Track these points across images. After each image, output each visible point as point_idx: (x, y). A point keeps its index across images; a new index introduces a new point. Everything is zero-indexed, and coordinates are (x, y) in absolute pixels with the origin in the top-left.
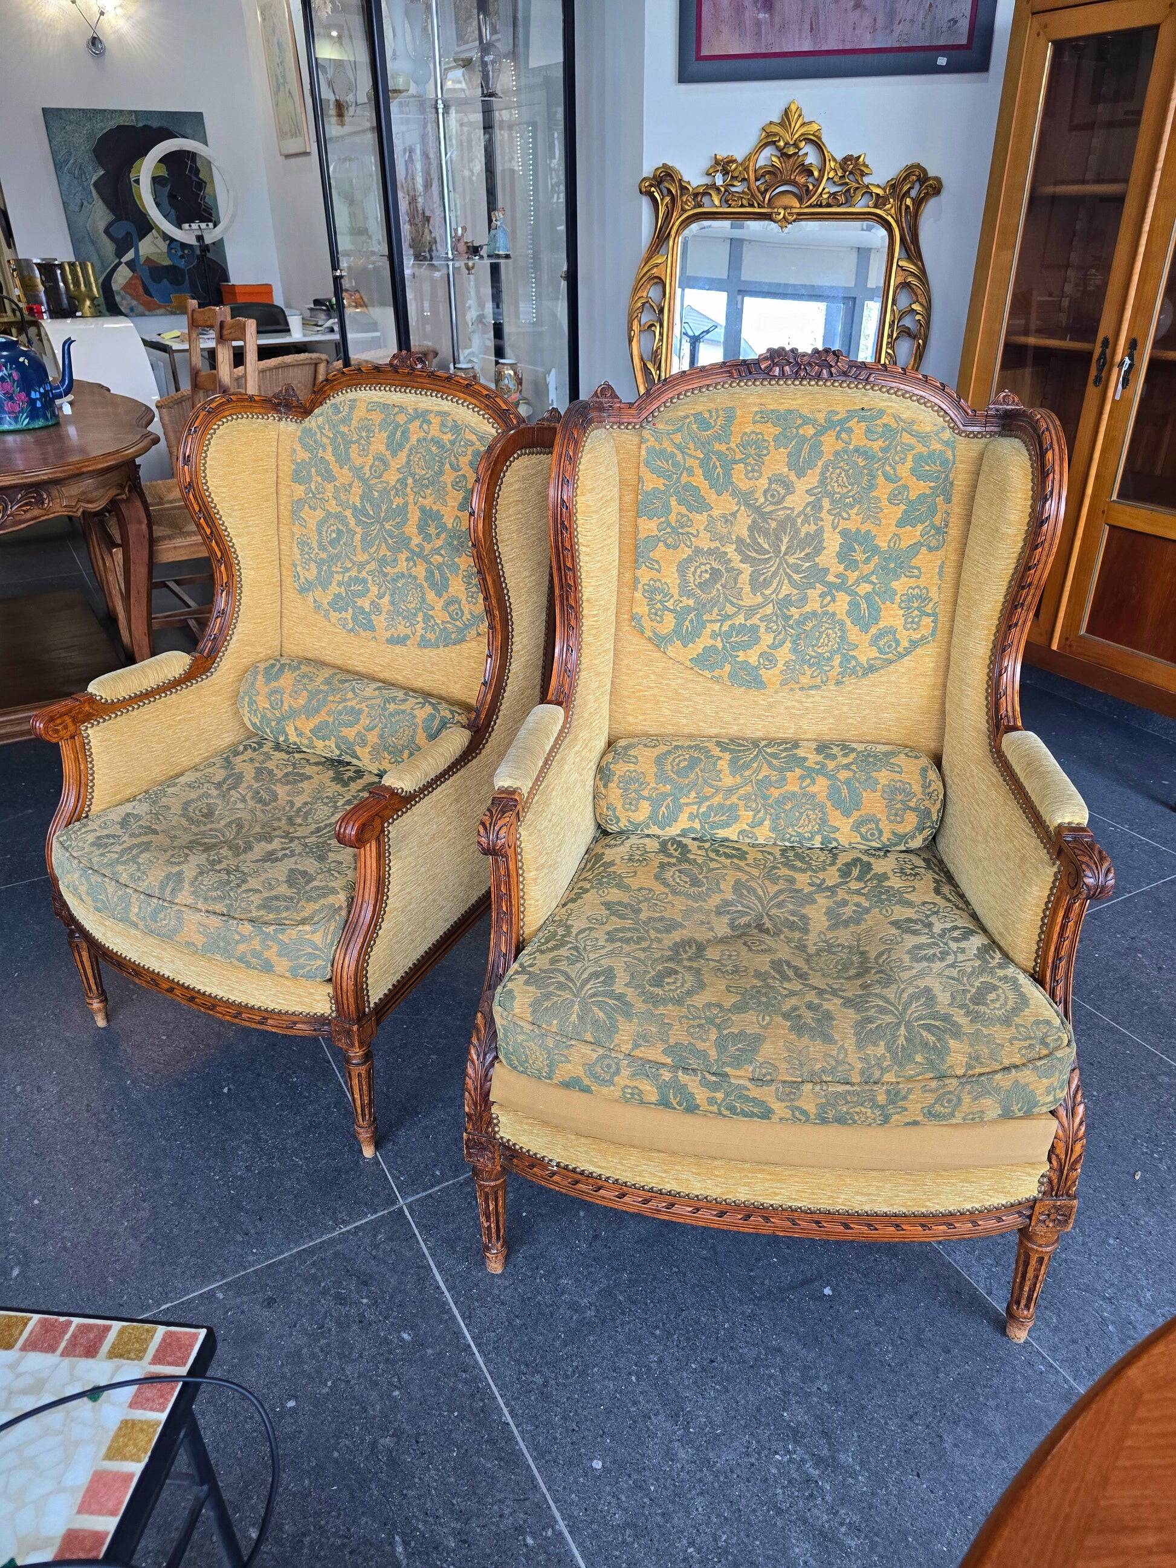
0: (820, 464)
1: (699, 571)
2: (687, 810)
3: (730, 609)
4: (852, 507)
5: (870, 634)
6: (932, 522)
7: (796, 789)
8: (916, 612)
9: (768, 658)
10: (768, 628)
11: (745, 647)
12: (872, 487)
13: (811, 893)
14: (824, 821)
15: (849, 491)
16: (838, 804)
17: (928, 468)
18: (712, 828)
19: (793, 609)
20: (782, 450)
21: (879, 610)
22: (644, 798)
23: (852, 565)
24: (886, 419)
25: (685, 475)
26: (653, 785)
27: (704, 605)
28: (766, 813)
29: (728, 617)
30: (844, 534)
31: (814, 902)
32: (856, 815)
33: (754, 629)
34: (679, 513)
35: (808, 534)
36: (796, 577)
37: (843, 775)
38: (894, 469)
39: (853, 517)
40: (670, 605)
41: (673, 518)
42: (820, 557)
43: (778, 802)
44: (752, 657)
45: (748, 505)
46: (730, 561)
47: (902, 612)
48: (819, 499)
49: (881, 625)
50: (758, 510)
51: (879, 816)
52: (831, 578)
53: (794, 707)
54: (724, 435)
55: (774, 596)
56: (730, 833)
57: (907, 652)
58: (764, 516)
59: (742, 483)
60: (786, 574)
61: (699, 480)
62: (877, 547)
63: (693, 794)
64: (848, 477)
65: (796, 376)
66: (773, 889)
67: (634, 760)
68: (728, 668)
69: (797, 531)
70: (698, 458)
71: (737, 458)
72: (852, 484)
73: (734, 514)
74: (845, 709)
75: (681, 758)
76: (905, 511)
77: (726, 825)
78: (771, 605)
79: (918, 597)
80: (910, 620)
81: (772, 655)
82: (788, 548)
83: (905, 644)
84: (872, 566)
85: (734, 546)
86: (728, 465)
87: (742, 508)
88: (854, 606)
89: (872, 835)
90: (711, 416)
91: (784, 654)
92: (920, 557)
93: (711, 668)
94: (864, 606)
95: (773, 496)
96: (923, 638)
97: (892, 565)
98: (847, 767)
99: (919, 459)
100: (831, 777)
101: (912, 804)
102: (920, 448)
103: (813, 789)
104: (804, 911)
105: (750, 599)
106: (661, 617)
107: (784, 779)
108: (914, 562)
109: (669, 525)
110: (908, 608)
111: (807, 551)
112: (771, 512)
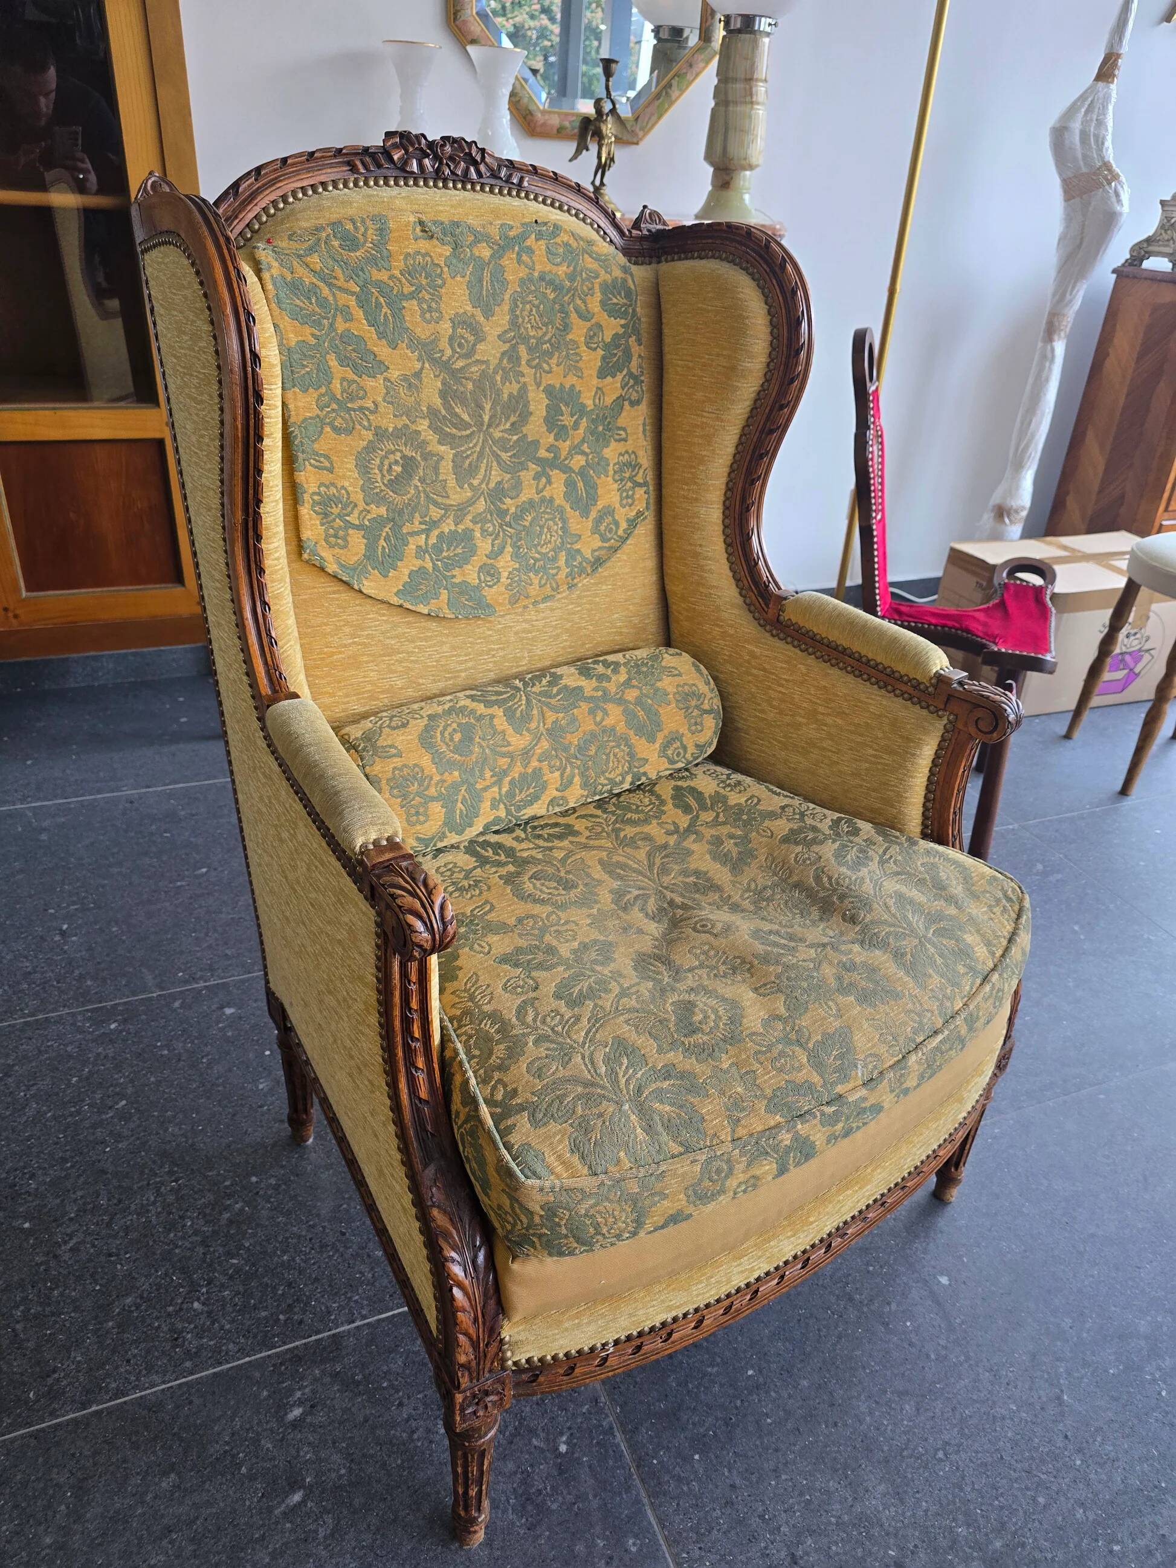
0: (507, 297)
1: (386, 462)
2: (488, 795)
3: (435, 513)
4: (550, 355)
5: (591, 518)
6: (629, 370)
7: (593, 727)
8: (629, 484)
9: (489, 571)
10: (483, 531)
11: (462, 561)
12: (566, 328)
13: (678, 843)
14: (631, 755)
15: (545, 334)
16: (640, 730)
17: (615, 301)
18: (519, 809)
19: (508, 501)
20: (458, 278)
21: (595, 487)
22: (433, 799)
23: (561, 432)
24: (564, 237)
25: (339, 319)
26: (437, 778)
27: (401, 513)
28: (573, 767)
29: (435, 524)
30: (549, 391)
31: (689, 853)
32: (660, 738)
33: (468, 535)
34: (343, 379)
35: (510, 395)
36: (505, 456)
37: (631, 695)
38: (584, 302)
39: (555, 368)
40: (353, 519)
41: (336, 386)
42: (528, 427)
43: (580, 749)
44: (470, 574)
45: (434, 361)
46: (425, 443)
47: (616, 486)
48: (514, 347)
49: (600, 504)
50: (445, 366)
51: (681, 731)
52: (542, 453)
53: (524, 631)
54: (380, 257)
55: (484, 486)
56: (539, 809)
57: (628, 535)
58: (453, 373)
59: (423, 332)
60: (494, 453)
61: (361, 326)
62: (584, 406)
63: (488, 774)
64: (541, 316)
65: (438, 174)
66: (642, 854)
67: (393, 751)
68: (444, 595)
69: (499, 392)
70: (353, 293)
71: (406, 291)
72: (546, 325)
73: (418, 375)
74: (576, 618)
75: (450, 729)
76: (604, 358)
77: (536, 798)
78: (482, 499)
79: (628, 465)
80: (624, 494)
81: (493, 566)
82: (491, 418)
83: (624, 525)
84: (581, 431)
85: (426, 422)
86: (395, 303)
87: (427, 365)
88: (570, 484)
89: (678, 754)
90: (356, 228)
91: (506, 563)
92: (624, 414)
93: (425, 599)
94: (580, 485)
95: (460, 345)
96: (639, 514)
97: (601, 428)
98: (627, 684)
99: (606, 288)
100: (621, 701)
101: (706, 707)
102: (604, 276)
103: (609, 722)
104: (693, 866)
105: (457, 495)
106: (345, 539)
107: (574, 719)
108: (621, 421)
109: (334, 398)
110: (622, 480)
111: (513, 419)
112: (463, 368)
